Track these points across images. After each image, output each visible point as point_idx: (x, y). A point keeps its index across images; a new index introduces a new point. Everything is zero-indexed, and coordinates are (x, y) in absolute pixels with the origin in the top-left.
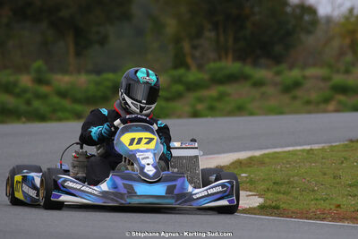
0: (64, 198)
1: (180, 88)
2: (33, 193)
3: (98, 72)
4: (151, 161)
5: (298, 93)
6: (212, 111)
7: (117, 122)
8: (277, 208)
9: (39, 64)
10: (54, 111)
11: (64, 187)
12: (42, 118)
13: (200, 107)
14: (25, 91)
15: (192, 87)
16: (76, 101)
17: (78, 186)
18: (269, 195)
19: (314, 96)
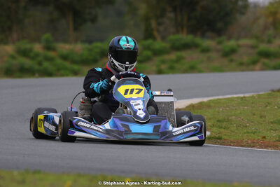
0: (78, 134)
1: (149, 53)
2: (52, 128)
3: (90, 42)
4: (141, 107)
5: (234, 57)
6: (172, 69)
7: (113, 78)
8: (220, 138)
9: (47, 36)
10: (59, 70)
11: (78, 126)
12: (50, 74)
13: (163, 67)
14: (37, 55)
15: (157, 53)
16: (74, 62)
17: (88, 125)
18: (214, 129)
19: (245, 59)
